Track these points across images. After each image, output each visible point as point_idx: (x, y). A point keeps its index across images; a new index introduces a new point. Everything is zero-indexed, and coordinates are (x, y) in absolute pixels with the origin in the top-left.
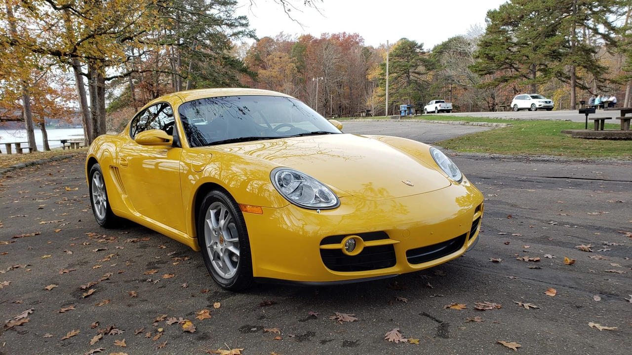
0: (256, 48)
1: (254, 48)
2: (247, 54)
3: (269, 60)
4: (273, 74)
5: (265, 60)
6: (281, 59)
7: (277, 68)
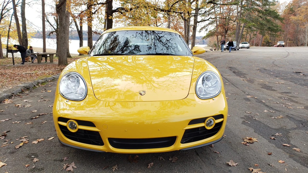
0: (292, 4)
1: (291, 4)
2: (286, 7)
3: (298, 11)
4: (300, 19)
5: (296, 11)
6: (306, 10)
7: (302, 15)
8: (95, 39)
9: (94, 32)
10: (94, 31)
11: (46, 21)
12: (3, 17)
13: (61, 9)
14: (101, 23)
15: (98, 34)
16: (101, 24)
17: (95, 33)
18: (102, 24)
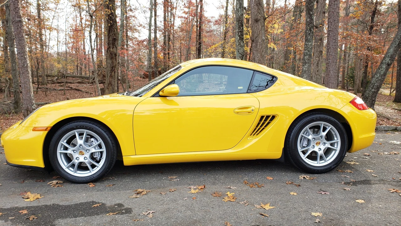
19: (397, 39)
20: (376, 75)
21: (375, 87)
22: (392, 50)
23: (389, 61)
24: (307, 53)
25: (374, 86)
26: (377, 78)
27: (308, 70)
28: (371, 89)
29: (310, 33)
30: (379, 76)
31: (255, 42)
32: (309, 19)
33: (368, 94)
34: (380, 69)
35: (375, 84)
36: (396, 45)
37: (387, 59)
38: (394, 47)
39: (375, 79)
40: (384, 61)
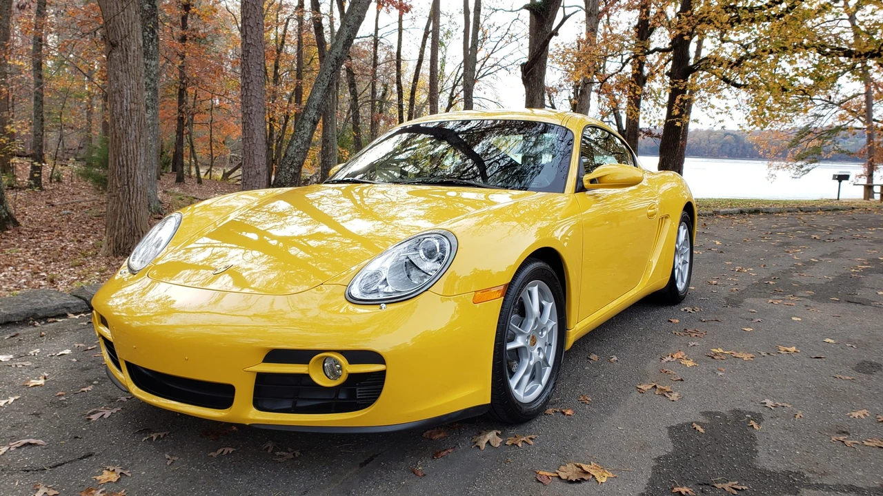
8: (705, 153)
9: (644, 132)
10: (645, 130)
11: (548, 107)
12: (453, 103)
13: (532, 74)
14: (657, 106)
15: (656, 137)
16: (657, 109)
17: (647, 134)
18: (660, 108)
19: (325, 76)
20: (295, 142)
21: (295, 164)
22: (318, 95)
23: (316, 117)
24: (149, 85)
25: (293, 162)
26: (298, 147)
27: (152, 124)
28: (288, 168)
29: (152, 39)
30: (300, 143)
31: (120, 48)
32: (147, 5)
33: (285, 178)
34: (301, 130)
35: (294, 158)
36: (324, 87)
37: (311, 111)
38: (321, 91)
39: (294, 148)
40: (307, 115)
